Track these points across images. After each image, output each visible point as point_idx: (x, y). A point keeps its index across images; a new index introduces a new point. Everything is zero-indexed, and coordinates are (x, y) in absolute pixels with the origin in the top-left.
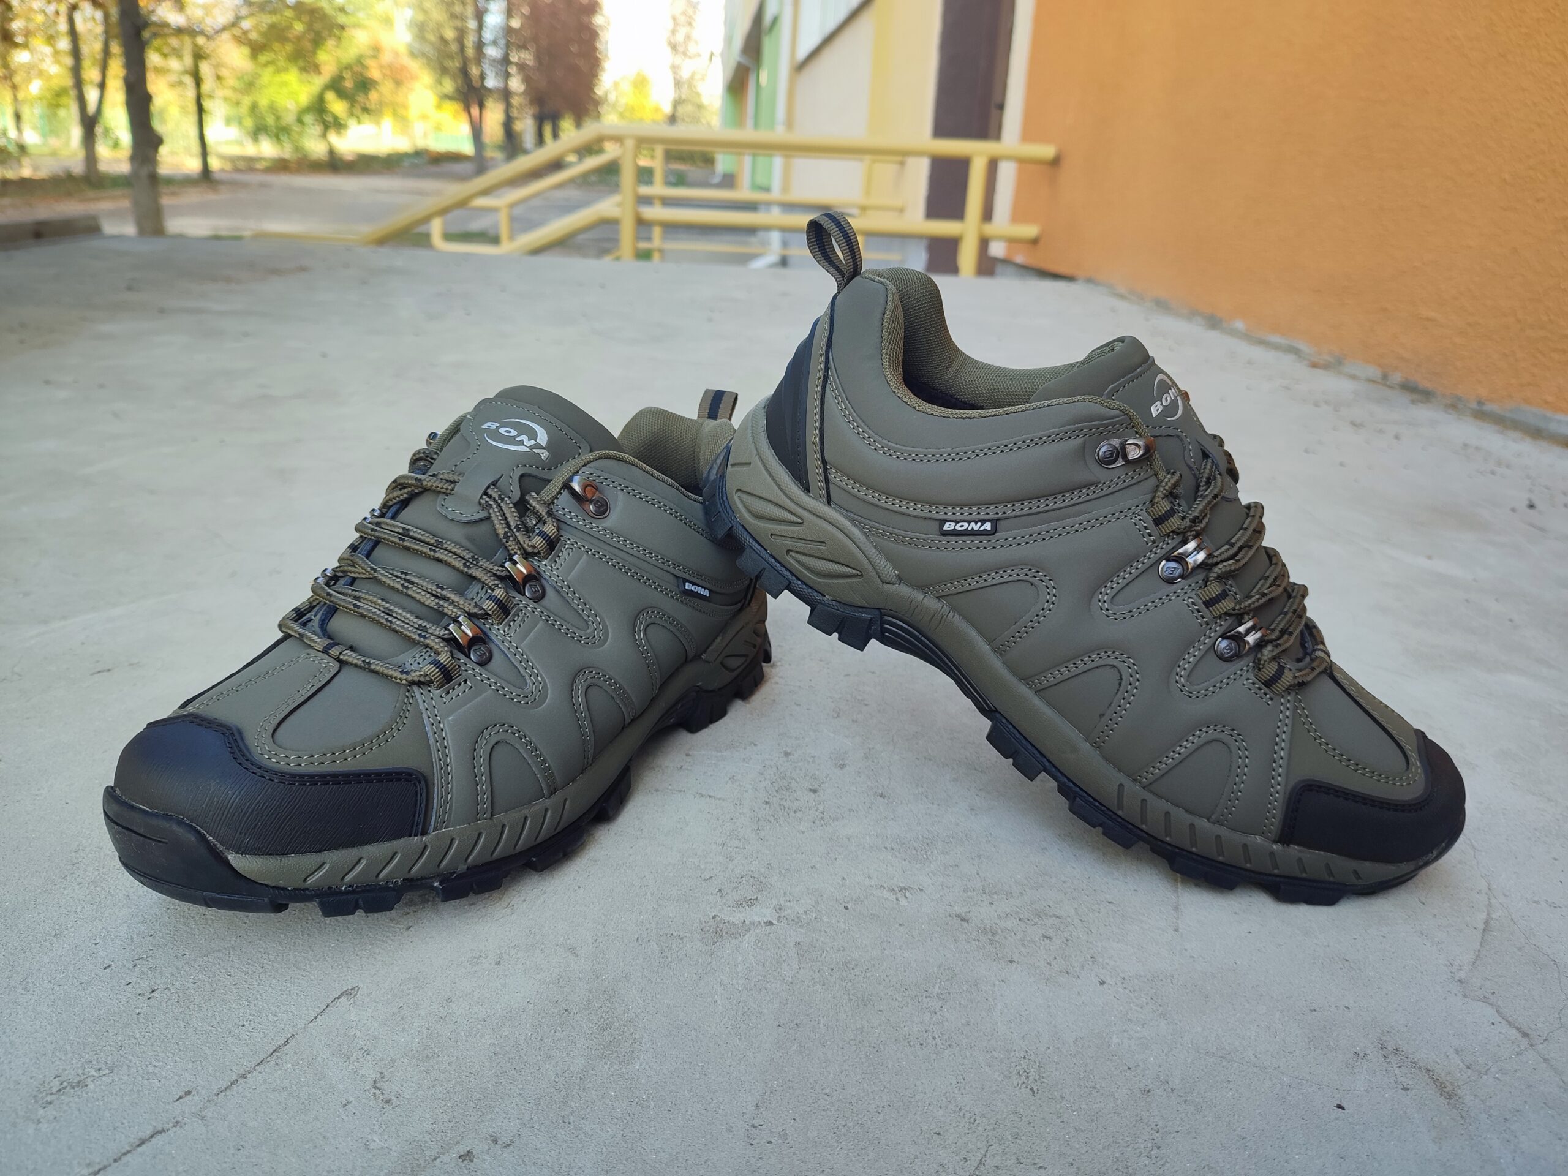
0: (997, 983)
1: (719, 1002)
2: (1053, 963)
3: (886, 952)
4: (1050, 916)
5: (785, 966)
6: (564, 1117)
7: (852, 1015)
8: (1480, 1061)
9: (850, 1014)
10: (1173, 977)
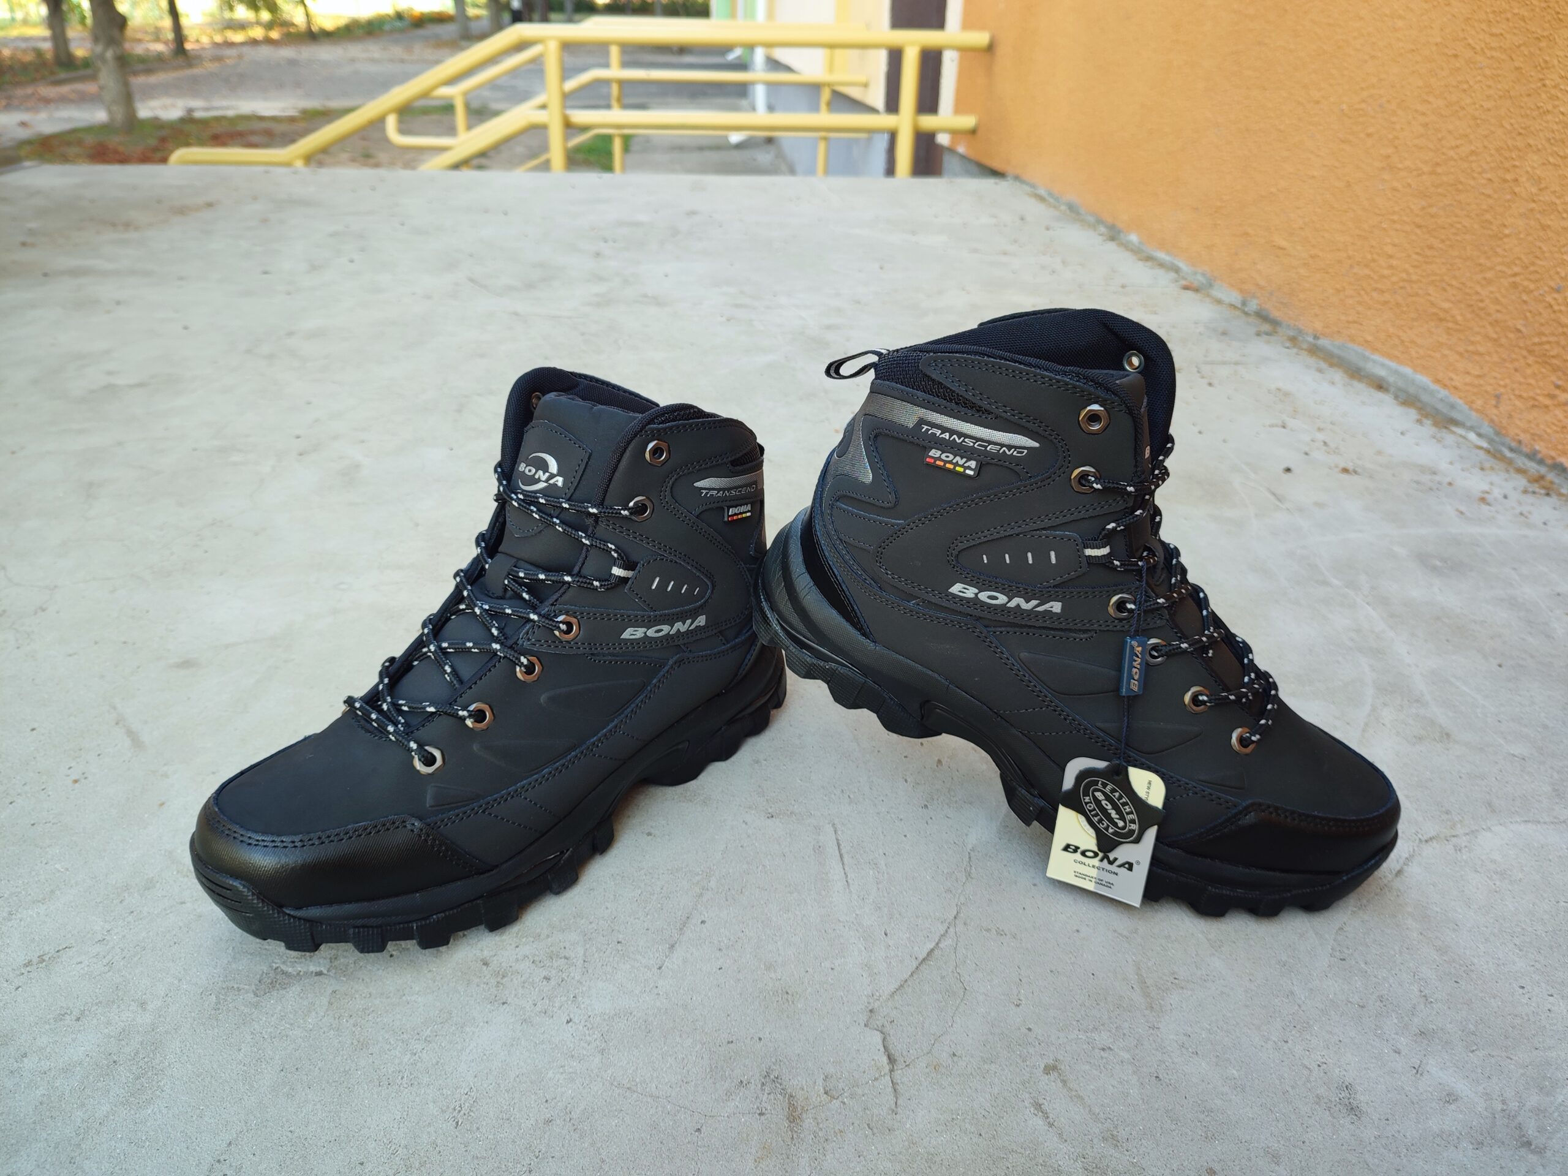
0: (481, 1024)
1: (242, 1051)
2: (539, 1004)
3: (404, 998)
4: (561, 958)
5: (314, 1013)
6: (72, 1158)
7: (346, 1060)
8: (840, 1087)
9: (345, 1057)
10: (631, 1014)
